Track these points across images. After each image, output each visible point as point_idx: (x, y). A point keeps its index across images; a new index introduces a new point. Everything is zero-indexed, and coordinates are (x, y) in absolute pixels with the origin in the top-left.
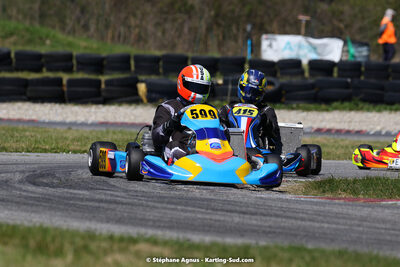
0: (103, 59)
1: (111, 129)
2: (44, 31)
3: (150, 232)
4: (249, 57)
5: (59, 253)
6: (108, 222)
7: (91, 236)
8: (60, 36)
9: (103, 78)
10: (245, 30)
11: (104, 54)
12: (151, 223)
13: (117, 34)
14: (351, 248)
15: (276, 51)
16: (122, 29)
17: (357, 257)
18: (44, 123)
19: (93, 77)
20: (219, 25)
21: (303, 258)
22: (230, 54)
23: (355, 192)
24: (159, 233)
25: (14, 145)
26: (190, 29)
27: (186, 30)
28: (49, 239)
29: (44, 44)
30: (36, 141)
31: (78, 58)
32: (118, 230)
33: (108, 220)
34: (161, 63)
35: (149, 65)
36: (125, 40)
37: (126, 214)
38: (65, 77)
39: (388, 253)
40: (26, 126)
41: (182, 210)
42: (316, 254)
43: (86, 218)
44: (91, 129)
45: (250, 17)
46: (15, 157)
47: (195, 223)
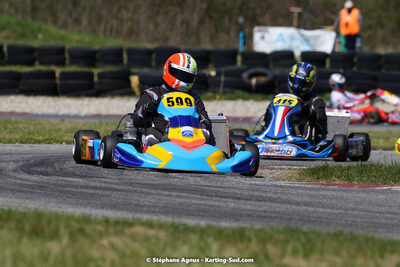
0: (95, 52)
1: (104, 121)
2: (36, 24)
3: (145, 217)
4: (241, 48)
5: (55, 236)
6: (103, 208)
7: (87, 220)
8: (52, 29)
9: (96, 71)
10: (237, 23)
11: (97, 47)
12: (145, 209)
13: (109, 28)
14: (347, 231)
15: (269, 43)
16: (115, 23)
17: (353, 238)
18: (37, 115)
19: (86, 69)
20: (211, 18)
21: (299, 240)
22: (222, 46)
23: (349, 178)
24: (155, 218)
25: (7, 136)
26: (182, 22)
27: (178, 22)
28: (44, 222)
29: (36, 37)
30: (29, 133)
31: (70, 51)
32: (112, 214)
33: (103, 206)
34: (154, 56)
35: (143, 58)
36: (118, 33)
37: (120, 201)
38: (58, 71)
39: (383, 235)
40: (19, 119)
41: (177, 196)
42: (312, 236)
43: (81, 205)
44: (85, 120)
45: (241, 10)
46: (9, 147)
47: (190, 208)
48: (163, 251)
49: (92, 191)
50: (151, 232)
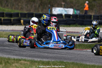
0: (12, 14)
1: (14, 32)
3: (24, 58)
4: (49, 13)
5: (1, 63)
6: (13, 55)
7: (9, 59)
8: (1, 8)
9: (12, 19)
10: (48, 6)
11: (12, 12)
12: (24, 56)
13: (15, 8)
14: (75, 62)
15: (56, 12)
16: (17, 6)
17: (77, 64)
19: (9, 18)
20: (42, 5)
21: (63, 64)
23: (76, 48)
24: (27, 58)
26: (34, 6)
27: (33, 6)
31: (5, 13)
32: (16, 57)
34: (27, 15)
35: (24, 15)
36: (18, 9)
37: (18, 53)
38: (2, 18)
39: (85, 63)
41: (32, 52)
42: (66, 63)
43: (8, 54)
44: (9, 32)
45: (50, 3)
47: (36, 56)
48: (29, 67)
49: (11, 51)
50: (26, 62)
